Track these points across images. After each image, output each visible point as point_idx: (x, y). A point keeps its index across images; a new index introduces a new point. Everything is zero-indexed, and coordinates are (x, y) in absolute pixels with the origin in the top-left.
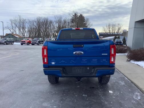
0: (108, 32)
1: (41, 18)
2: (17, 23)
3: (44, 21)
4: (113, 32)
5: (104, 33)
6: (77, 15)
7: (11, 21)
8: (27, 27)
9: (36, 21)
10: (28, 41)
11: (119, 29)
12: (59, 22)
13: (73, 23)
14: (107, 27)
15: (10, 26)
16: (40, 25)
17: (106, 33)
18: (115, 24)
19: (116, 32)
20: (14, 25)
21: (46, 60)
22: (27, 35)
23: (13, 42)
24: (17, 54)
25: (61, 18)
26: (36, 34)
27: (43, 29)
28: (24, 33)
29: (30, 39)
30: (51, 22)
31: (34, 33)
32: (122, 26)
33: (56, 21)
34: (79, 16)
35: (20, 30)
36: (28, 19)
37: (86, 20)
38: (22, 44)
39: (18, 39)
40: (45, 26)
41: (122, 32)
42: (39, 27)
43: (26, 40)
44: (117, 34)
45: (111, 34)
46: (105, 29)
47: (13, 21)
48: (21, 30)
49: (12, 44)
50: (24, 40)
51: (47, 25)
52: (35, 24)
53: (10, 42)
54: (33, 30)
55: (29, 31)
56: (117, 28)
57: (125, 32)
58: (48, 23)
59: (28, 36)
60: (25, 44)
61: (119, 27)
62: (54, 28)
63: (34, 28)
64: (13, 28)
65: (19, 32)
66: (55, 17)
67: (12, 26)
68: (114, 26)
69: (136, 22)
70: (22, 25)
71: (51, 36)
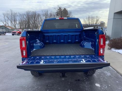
0: (88, 23)
1: (30, 12)
2: (9, 16)
3: (32, 14)
4: (93, 23)
5: (85, 24)
6: (61, 9)
7: (4, 14)
8: (18, 19)
9: (26, 14)
10: (19, 32)
11: (97, 21)
12: (46, 15)
13: (58, 16)
14: (87, 19)
15: (3, 19)
16: (29, 18)
17: (86, 24)
18: (94, 16)
19: (94, 23)
20: (6, 18)
21: (24, 52)
22: (18, 26)
23: (5, 33)
24: (7, 44)
25: (47, 12)
26: (26, 26)
27: (32, 21)
28: (16, 25)
29: (20, 30)
30: (39, 15)
31: (25, 25)
32: (100, 18)
33: (43, 14)
34: (63, 10)
35: (11, 22)
36: (19, 13)
37: (69, 13)
38: (13, 35)
39: (10, 30)
40: (33, 18)
41: (100, 24)
42: (28, 20)
43: (17, 31)
44: (95, 25)
45: (90, 25)
46: (85, 21)
47: (6, 14)
48: (13, 22)
49: (4, 35)
50: (15, 31)
51: (36, 18)
52: (25, 17)
53: (2, 33)
54: (23, 22)
55: (20, 23)
56: (95, 20)
57: (102, 23)
58: (37, 16)
59: (19, 28)
60: (15, 34)
61: (97, 19)
62: (42, 20)
63: (24, 21)
64: (6, 21)
65: (11, 24)
66: (42, 11)
67: (4, 19)
68: (93, 18)
69: (115, 13)
70: (13, 18)
71: (39, 28)
